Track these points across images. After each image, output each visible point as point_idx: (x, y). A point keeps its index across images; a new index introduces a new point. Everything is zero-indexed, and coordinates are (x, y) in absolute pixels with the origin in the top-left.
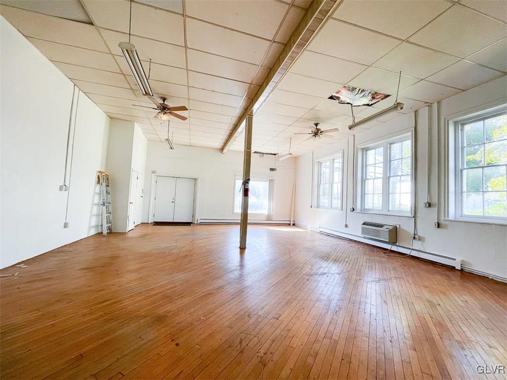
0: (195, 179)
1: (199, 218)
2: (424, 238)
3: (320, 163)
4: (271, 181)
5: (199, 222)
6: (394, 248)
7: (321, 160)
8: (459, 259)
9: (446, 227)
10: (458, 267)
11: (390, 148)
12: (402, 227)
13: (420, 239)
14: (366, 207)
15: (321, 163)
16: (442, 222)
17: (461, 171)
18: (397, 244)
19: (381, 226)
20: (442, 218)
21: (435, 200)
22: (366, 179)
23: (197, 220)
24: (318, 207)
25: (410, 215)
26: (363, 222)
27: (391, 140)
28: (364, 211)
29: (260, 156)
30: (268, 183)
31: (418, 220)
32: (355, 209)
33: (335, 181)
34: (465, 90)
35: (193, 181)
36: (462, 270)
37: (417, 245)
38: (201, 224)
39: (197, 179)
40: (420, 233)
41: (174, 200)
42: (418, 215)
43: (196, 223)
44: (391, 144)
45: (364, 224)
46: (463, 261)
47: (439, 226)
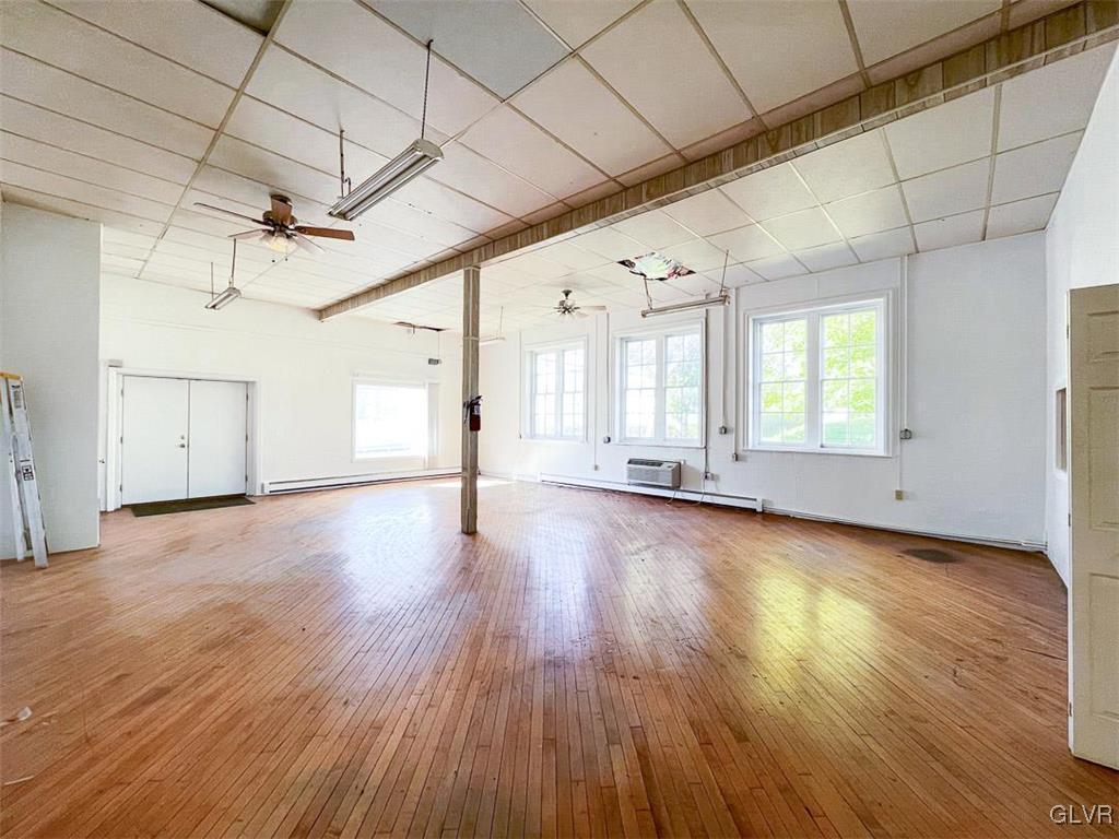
0: (247, 383)
1: (266, 479)
2: (717, 476)
3: (534, 355)
4: (433, 387)
5: (267, 492)
6: (679, 495)
7: (536, 350)
8: (759, 499)
9: (744, 459)
10: (759, 510)
11: (666, 341)
12: (688, 463)
13: (714, 478)
14: (628, 435)
15: (536, 355)
16: (740, 452)
17: (760, 385)
18: (682, 488)
19: (659, 464)
20: (741, 447)
21: (732, 424)
22: (626, 389)
23: (263, 486)
24: (533, 436)
25: (699, 446)
26: (627, 460)
27: (668, 331)
28: (626, 442)
29: (409, 331)
30: (427, 390)
31: (710, 451)
32: (612, 439)
33: (567, 389)
34: (768, 281)
35: (243, 386)
36: (763, 512)
37: (710, 487)
38: (275, 495)
39: (253, 383)
40: (712, 470)
41: (185, 442)
42: (711, 444)
43: (258, 493)
44: (667, 336)
45: (629, 463)
46: (764, 500)
47: (737, 458)
